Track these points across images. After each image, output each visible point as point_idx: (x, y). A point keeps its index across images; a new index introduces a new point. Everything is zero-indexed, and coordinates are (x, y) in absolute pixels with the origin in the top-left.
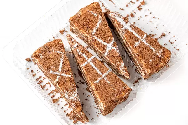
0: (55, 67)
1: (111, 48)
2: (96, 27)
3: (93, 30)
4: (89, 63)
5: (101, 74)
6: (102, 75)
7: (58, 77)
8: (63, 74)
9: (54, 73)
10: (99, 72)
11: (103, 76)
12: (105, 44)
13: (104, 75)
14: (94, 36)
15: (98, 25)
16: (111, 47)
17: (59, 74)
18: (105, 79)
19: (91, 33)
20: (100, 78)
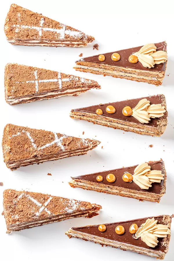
0: (34, 208)
1: (61, 140)
2: (31, 140)
3: (32, 146)
4: (58, 79)
5: (40, 81)
6: (38, 81)
7: (46, 209)
8: (46, 204)
9: (40, 212)
10: (42, 81)
11: (36, 82)
12: (53, 143)
13: (37, 84)
14: (39, 149)
15: (30, 138)
16: (59, 140)
17: (43, 208)
18: (33, 82)
19: (33, 149)
20: (36, 78)
